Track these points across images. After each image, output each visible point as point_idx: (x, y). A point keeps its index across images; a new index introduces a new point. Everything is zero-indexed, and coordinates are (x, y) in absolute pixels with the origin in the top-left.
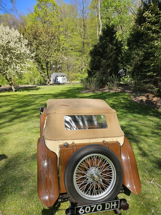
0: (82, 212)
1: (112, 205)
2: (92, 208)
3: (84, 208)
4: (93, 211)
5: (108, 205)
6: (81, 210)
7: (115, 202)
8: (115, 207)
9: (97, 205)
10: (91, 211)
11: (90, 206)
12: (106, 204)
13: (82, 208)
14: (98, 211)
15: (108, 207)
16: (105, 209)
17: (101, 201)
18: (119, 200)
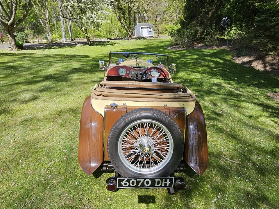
0: (125, 184)
14: (146, 186)
17: (151, 176)
18: (174, 178)
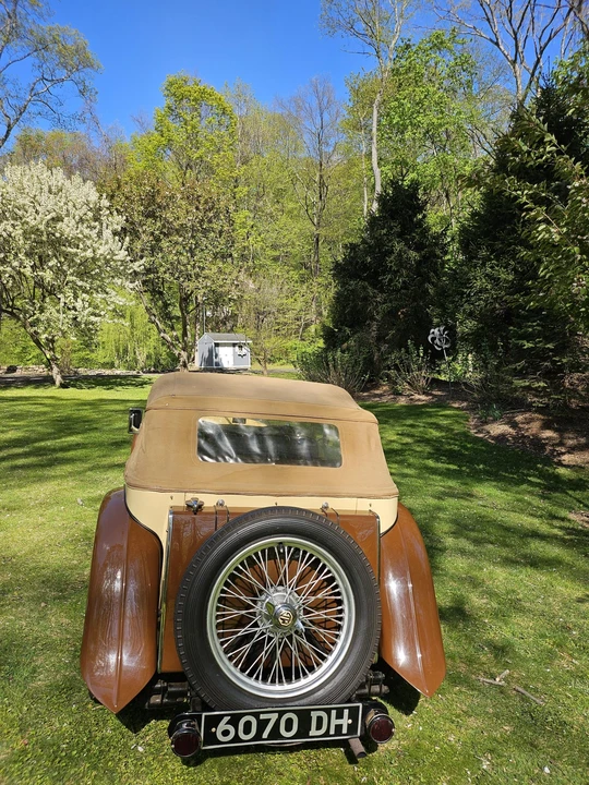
0: (226, 733)
1: (335, 722)
2: (262, 725)
3: (234, 721)
4: (265, 735)
5: (320, 719)
6: (222, 726)
7: (346, 712)
8: (345, 731)
9: (281, 714)
10: (258, 736)
11: (256, 715)
12: (314, 715)
13: (227, 719)
15: (319, 727)
16: (311, 734)
